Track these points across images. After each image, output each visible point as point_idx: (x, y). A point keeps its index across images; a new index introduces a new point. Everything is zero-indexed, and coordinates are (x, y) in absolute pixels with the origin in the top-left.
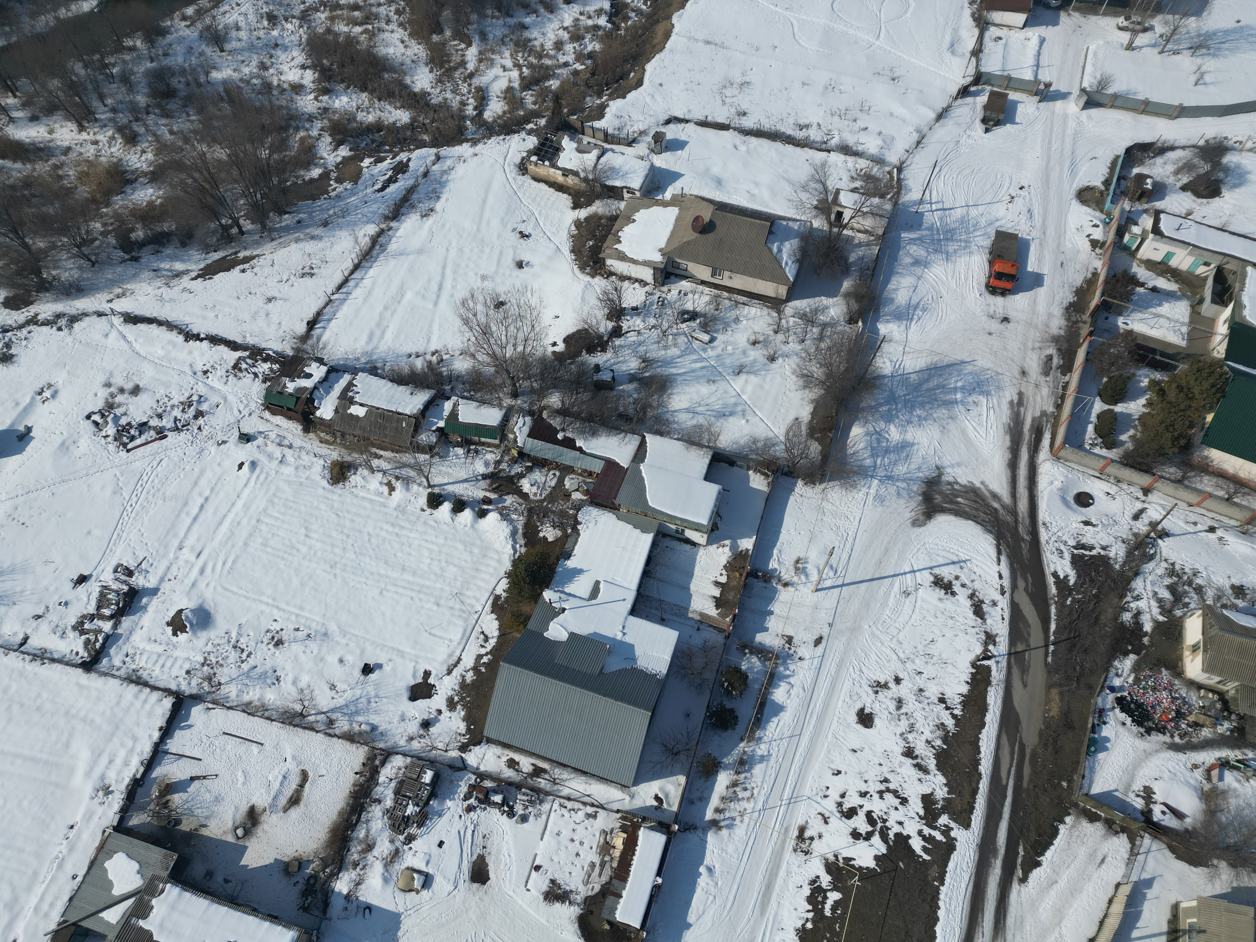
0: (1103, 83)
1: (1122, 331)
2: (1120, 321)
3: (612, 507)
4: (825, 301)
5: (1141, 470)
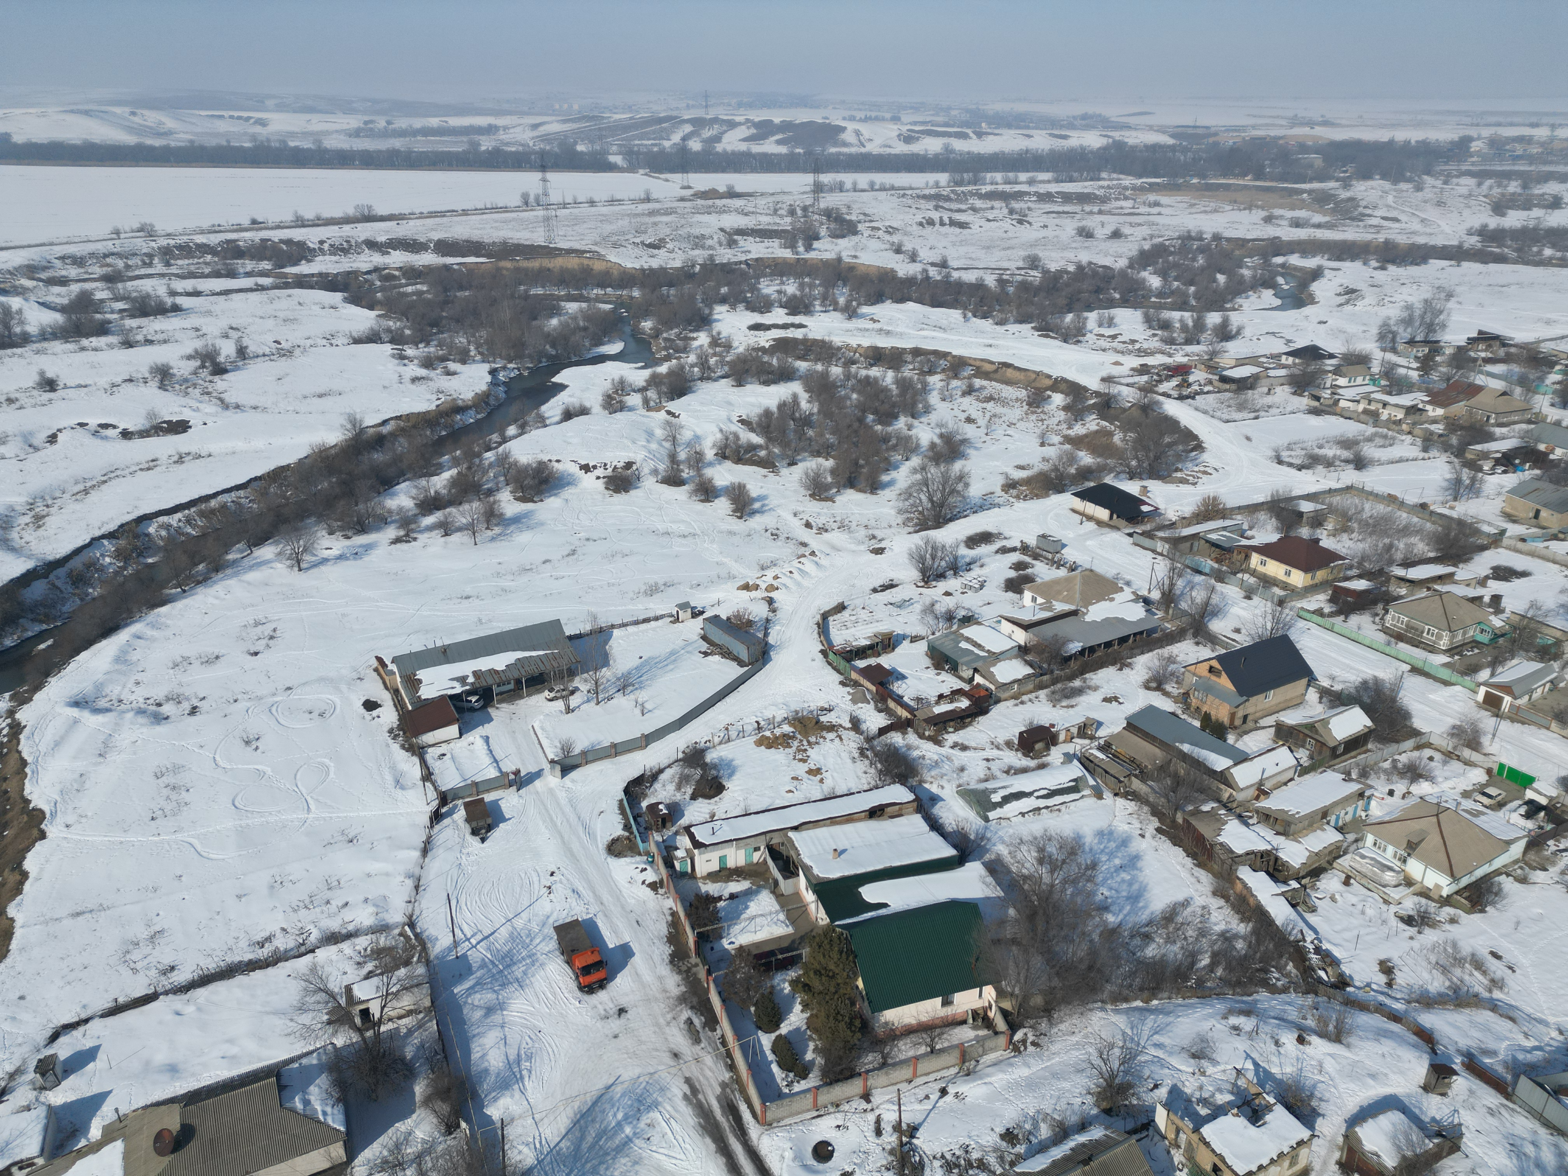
0: (566, 749)
1: (733, 952)
2: (725, 942)
4: (402, 1127)
5: (847, 1079)
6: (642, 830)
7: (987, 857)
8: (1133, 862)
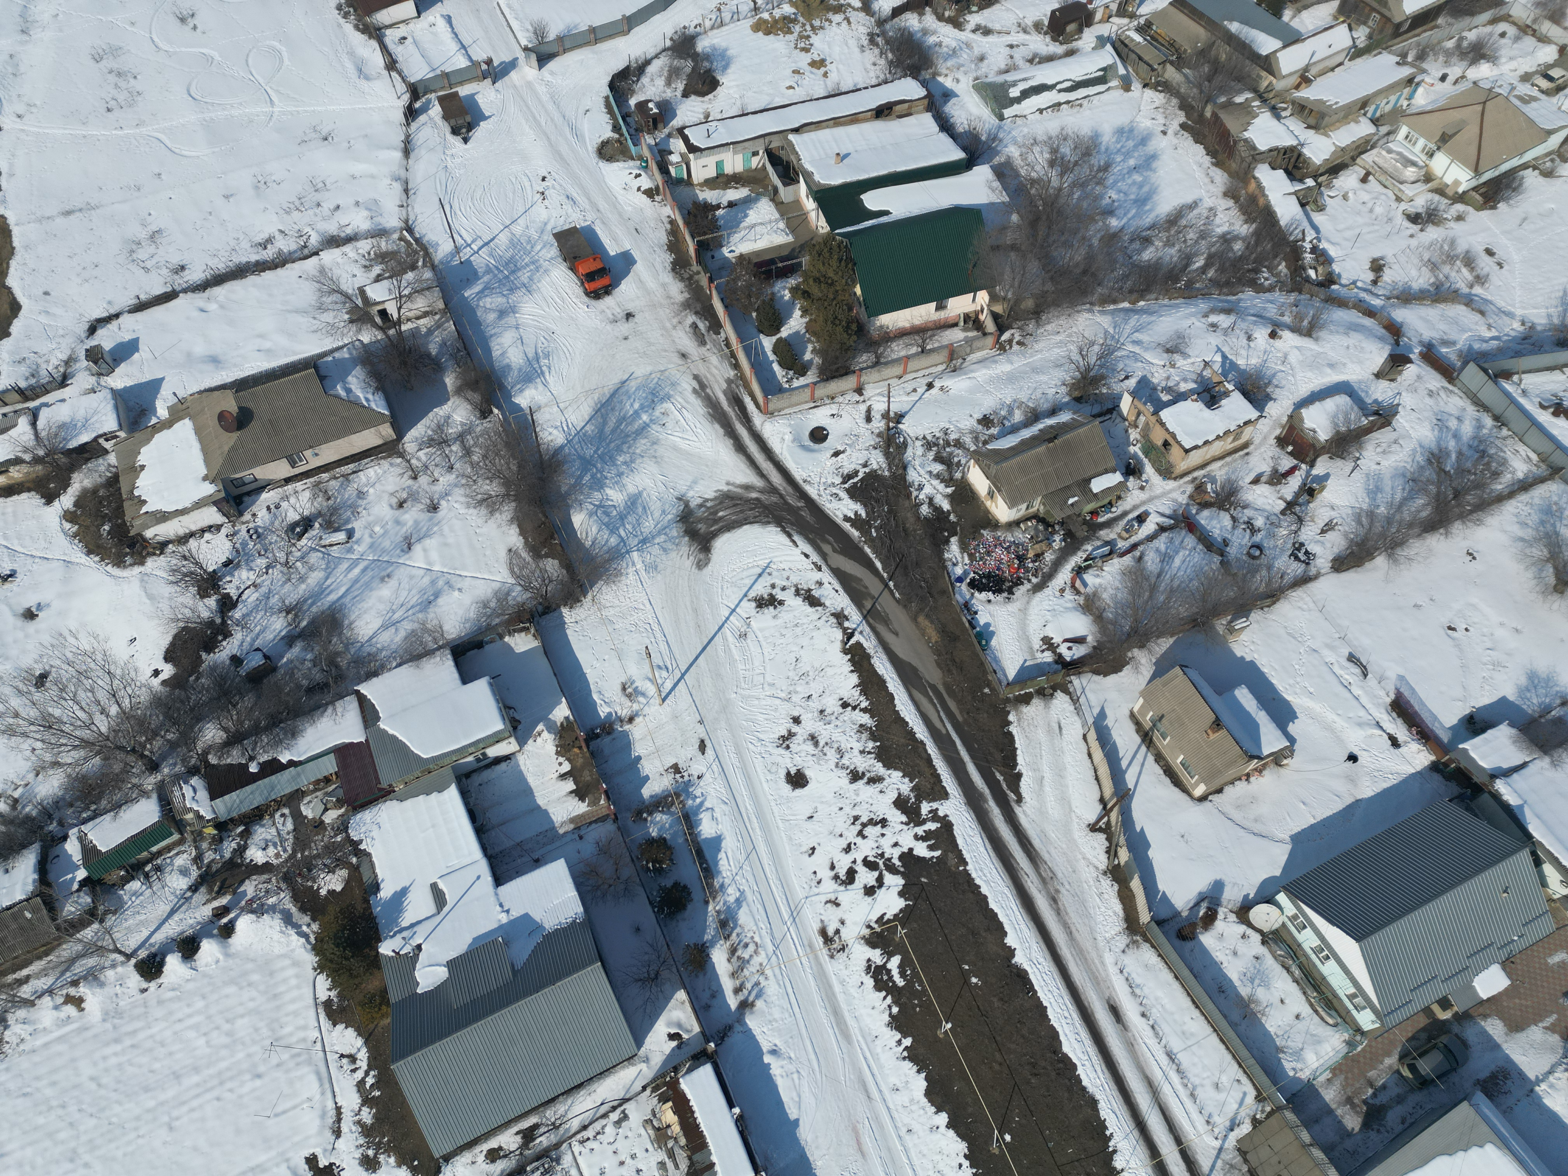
0: (539, 32)
1: (733, 261)
2: (725, 251)
3: (385, 794)
4: (440, 412)
5: (842, 375)
6: (632, 131)
7: (997, 160)
8: (1148, 162)
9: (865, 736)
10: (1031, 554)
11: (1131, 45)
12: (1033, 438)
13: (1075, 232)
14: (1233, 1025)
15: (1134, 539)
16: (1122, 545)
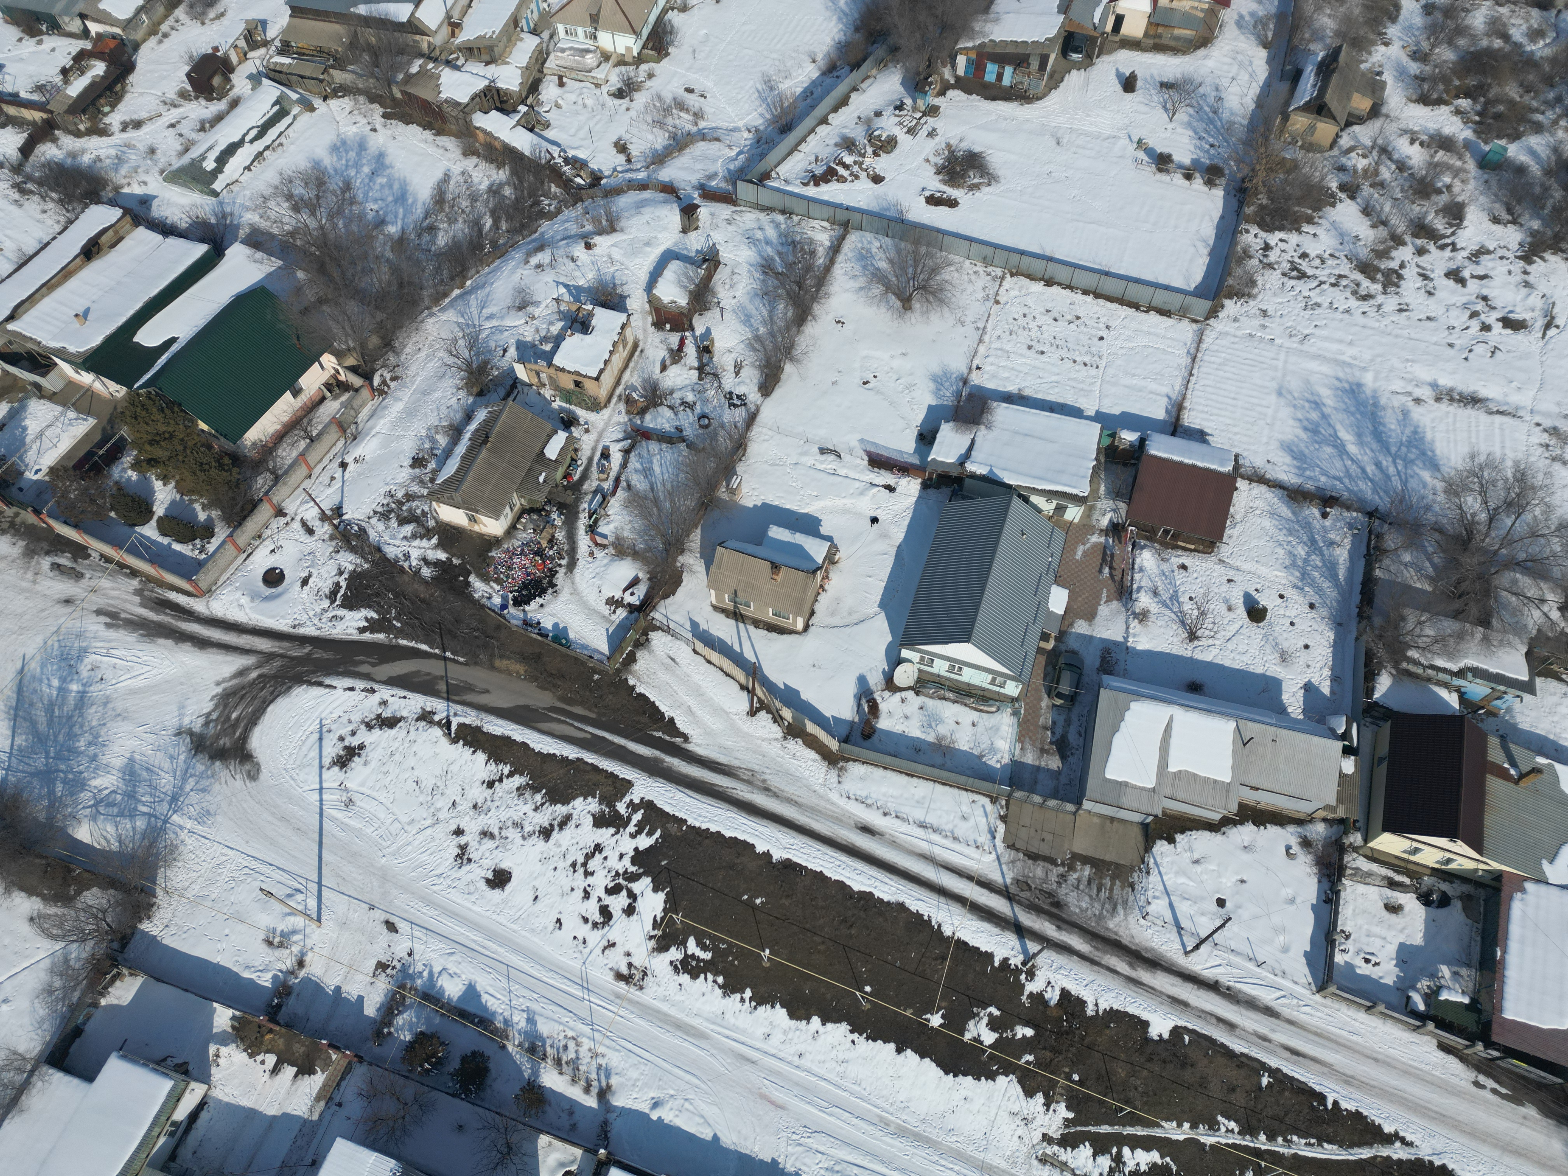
1: (47, 479)
2: (30, 475)
5: (252, 511)
7: (242, 233)
8: (380, 162)
9: (528, 795)
10: (544, 544)
11: (285, 69)
12: (470, 449)
13: (365, 256)
14: (942, 767)
15: (613, 475)
16: (607, 485)
